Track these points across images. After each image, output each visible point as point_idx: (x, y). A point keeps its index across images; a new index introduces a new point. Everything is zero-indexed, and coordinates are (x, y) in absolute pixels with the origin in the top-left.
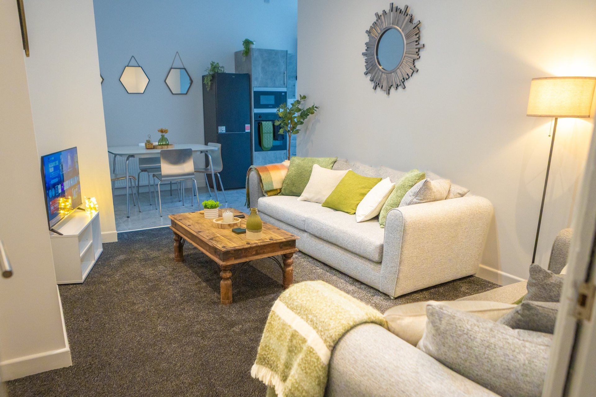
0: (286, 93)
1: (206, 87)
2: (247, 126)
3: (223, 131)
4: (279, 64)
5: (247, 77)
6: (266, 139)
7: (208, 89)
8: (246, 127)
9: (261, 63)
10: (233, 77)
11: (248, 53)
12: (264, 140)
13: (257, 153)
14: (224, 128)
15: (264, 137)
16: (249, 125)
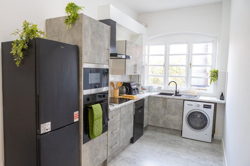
0: (108, 70)
1: (15, 60)
2: (76, 113)
3: (47, 130)
4: (104, 39)
5: (77, 50)
6: (96, 126)
7: (18, 63)
8: (75, 116)
9: (91, 34)
10: (62, 47)
11: (75, 20)
12: (95, 128)
13: (85, 144)
14: (48, 125)
15: (95, 125)
16: (78, 112)
